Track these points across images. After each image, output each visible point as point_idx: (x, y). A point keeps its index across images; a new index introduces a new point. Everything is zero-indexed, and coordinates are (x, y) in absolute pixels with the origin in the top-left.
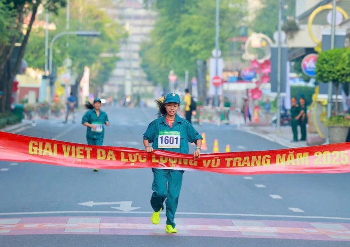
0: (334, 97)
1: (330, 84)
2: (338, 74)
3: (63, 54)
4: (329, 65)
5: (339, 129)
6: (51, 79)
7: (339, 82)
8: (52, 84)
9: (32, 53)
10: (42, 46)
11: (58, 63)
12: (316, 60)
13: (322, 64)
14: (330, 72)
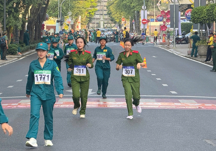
0: (201, 30)
1: (199, 24)
2: (202, 19)
3: (67, 10)
4: (198, 15)
5: (203, 46)
6: (61, 22)
7: (203, 23)
8: (61, 25)
9: (52, 9)
10: (57, 6)
11: (64, 14)
12: (191, 12)
13: (195, 14)
14: (198, 18)
